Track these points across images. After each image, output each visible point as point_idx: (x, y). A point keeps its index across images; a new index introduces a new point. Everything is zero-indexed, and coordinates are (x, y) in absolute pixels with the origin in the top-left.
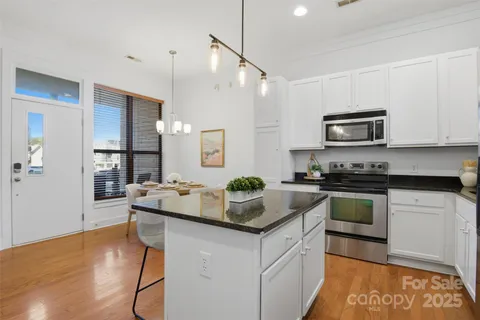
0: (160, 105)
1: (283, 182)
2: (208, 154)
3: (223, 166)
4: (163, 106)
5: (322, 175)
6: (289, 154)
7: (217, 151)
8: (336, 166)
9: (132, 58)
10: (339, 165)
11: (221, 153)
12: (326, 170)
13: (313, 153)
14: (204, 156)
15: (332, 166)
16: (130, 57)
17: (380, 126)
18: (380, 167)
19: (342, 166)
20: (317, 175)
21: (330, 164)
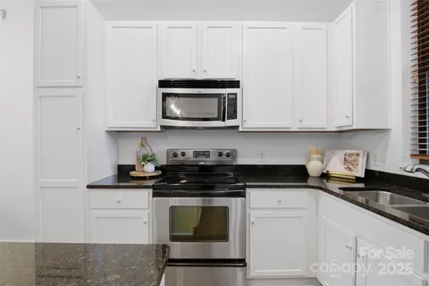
1: (88, 187)
5: (157, 168)
6: (104, 137)
8: (175, 155)
10: (179, 153)
12: (163, 161)
13: (144, 135)
15: (171, 154)
17: (233, 101)
18: (228, 155)
19: (183, 154)
20: (150, 169)
21: (168, 151)
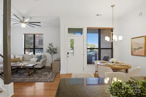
0: (112, 30)
4: (113, 30)
7: (141, 48)
9: (98, 15)
11: (144, 49)
14: (133, 50)
16: (97, 15)
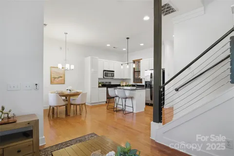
2: (55, 78)
3: (64, 83)
7: (61, 77)
11: (63, 78)
14: (53, 79)
